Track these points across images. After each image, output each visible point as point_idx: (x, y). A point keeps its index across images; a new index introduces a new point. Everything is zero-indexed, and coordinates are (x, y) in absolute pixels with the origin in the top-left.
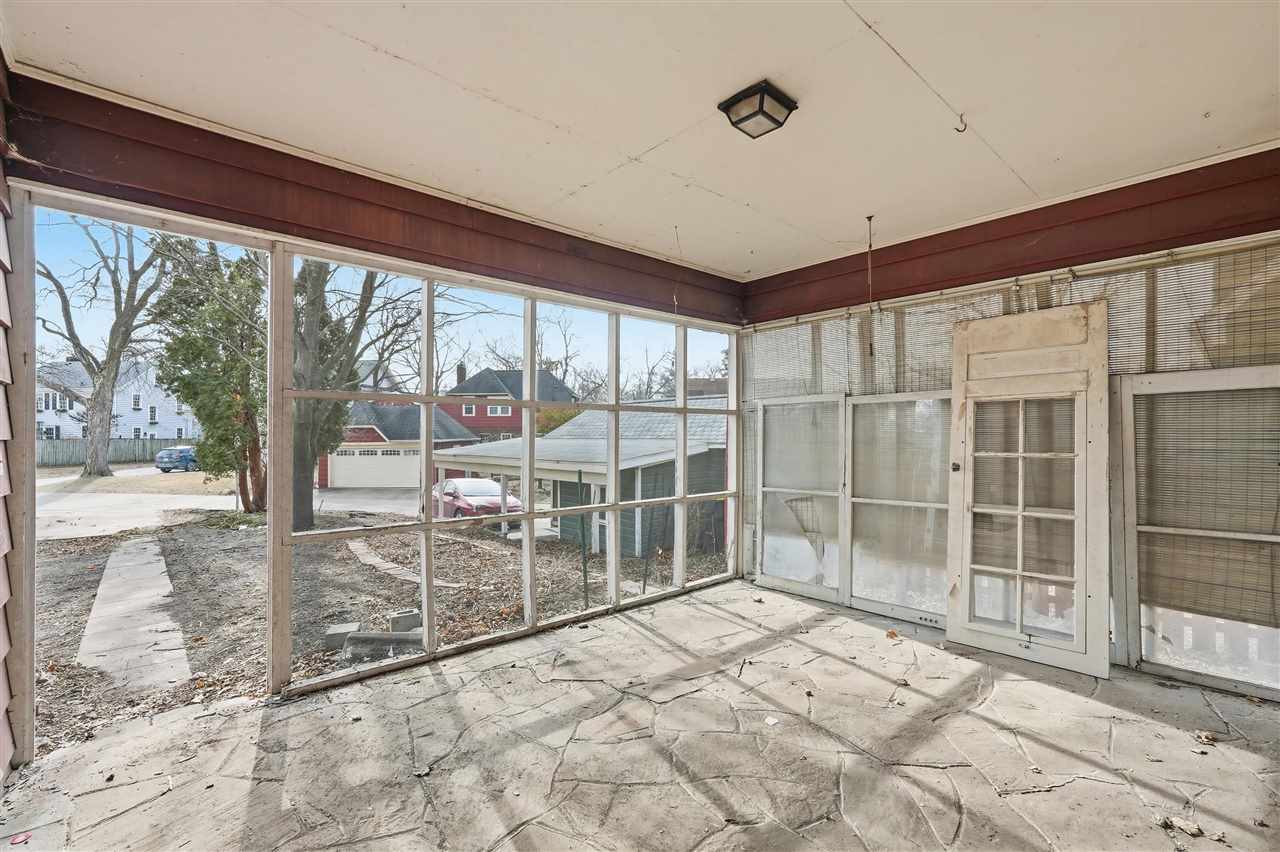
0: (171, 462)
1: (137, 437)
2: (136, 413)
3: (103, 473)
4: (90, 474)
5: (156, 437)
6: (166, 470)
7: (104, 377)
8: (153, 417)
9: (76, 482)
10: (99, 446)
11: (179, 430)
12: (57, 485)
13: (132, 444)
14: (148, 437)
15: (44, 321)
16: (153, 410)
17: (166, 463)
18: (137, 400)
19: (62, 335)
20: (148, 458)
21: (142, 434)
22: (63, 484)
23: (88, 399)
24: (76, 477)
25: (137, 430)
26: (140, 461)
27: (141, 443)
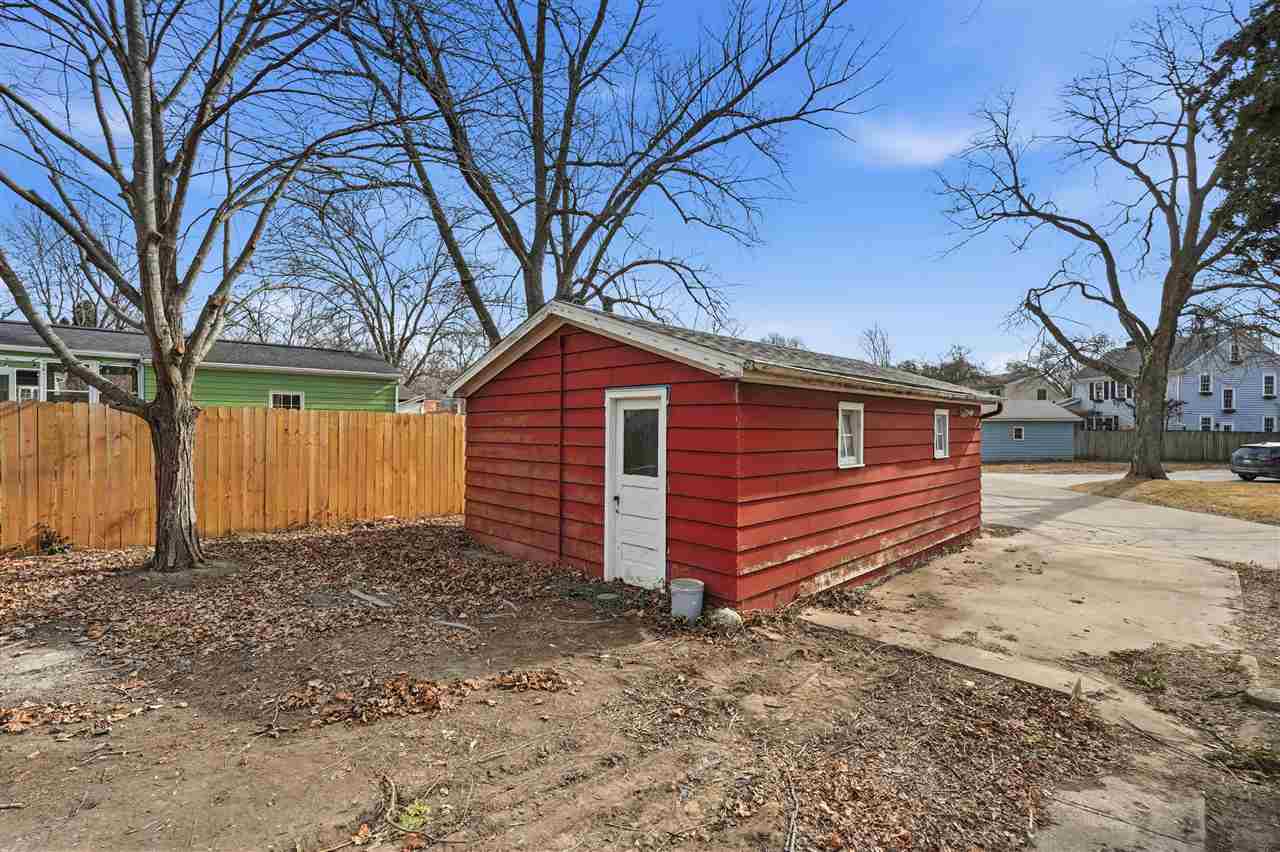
0: (1256, 466)
1: (1206, 429)
2: (1204, 398)
3: (1155, 474)
4: (1137, 474)
5: (1233, 429)
6: (1247, 478)
7: (1155, 348)
8: (1228, 402)
9: (1119, 483)
10: (1149, 438)
11: (1267, 420)
12: (1096, 484)
13: (1198, 436)
14: (1222, 429)
15: (1083, 286)
16: (1228, 394)
17: (1247, 465)
18: (1206, 381)
19: (1104, 300)
20: (1221, 455)
21: (1212, 425)
22: (1103, 483)
23: (1136, 379)
24: (1121, 476)
25: (1206, 421)
26: (1209, 460)
27: (1210, 436)
